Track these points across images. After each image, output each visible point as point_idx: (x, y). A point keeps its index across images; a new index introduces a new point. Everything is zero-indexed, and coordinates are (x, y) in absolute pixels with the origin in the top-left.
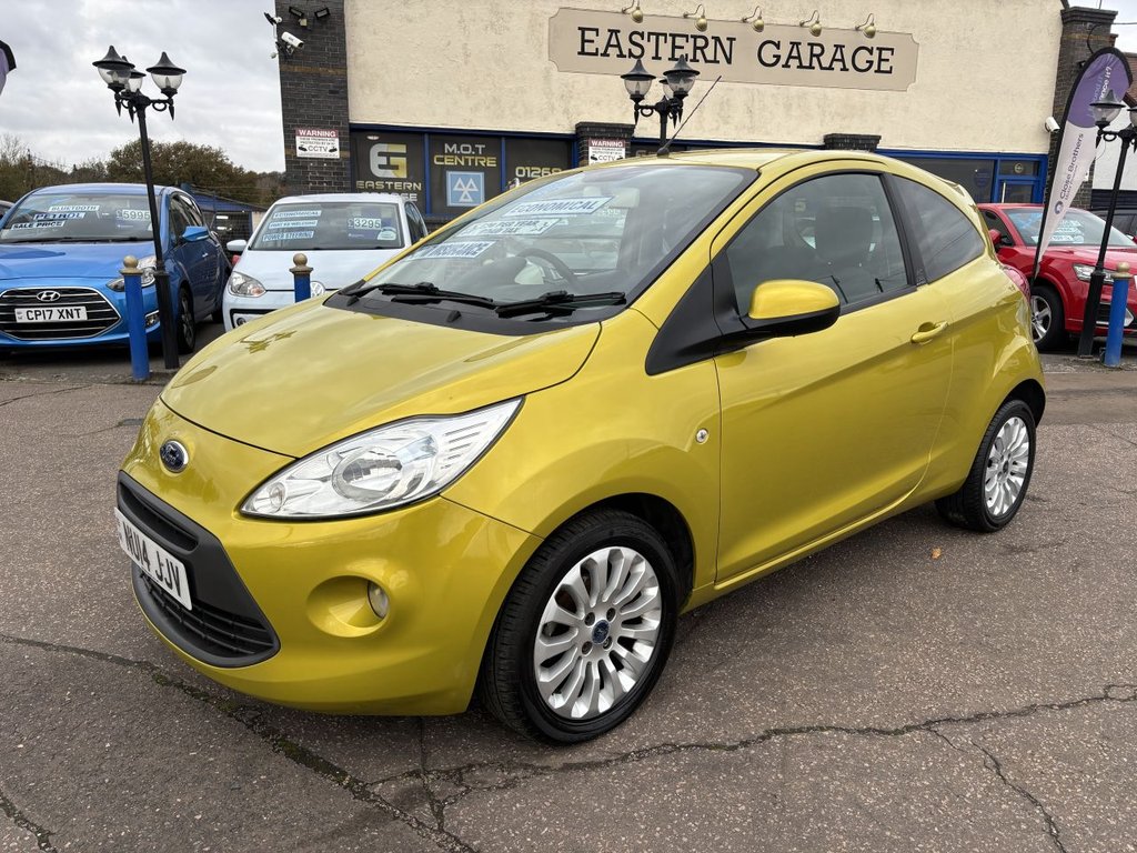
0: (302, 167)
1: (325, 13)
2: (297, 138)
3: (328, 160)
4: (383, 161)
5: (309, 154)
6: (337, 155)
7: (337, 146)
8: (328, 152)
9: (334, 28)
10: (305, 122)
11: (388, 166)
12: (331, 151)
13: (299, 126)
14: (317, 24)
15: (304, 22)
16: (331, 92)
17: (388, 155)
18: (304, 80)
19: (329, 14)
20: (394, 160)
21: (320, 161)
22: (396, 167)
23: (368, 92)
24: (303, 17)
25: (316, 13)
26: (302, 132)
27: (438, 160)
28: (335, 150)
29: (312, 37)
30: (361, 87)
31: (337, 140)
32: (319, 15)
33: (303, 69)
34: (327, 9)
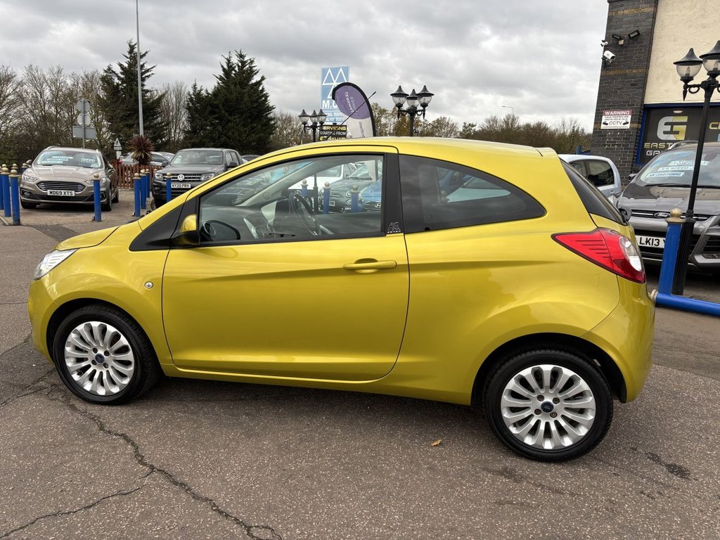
0: (602, 136)
1: (636, 33)
2: (603, 117)
3: (621, 130)
4: (668, 128)
5: (610, 126)
6: (628, 126)
7: (629, 120)
8: (622, 125)
9: (642, 42)
10: (610, 106)
11: (672, 132)
12: (624, 124)
13: (605, 109)
14: (631, 41)
15: (621, 42)
16: (632, 85)
17: (672, 124)
18: (614, 79)
19: (639, 34)
20: (676, 128)
21: (615, 131)
22: (677, 133)
23: (662, 81)
24: (621, 39)
25: (629, 35)
26: (607, 113)
27: (713, 126)
28: (627, 123)
29: (626, 51)
30: (658, 79)
31: (630, 116)
32: (632, 36)
33: (616, 72)
34: (637, 31)
